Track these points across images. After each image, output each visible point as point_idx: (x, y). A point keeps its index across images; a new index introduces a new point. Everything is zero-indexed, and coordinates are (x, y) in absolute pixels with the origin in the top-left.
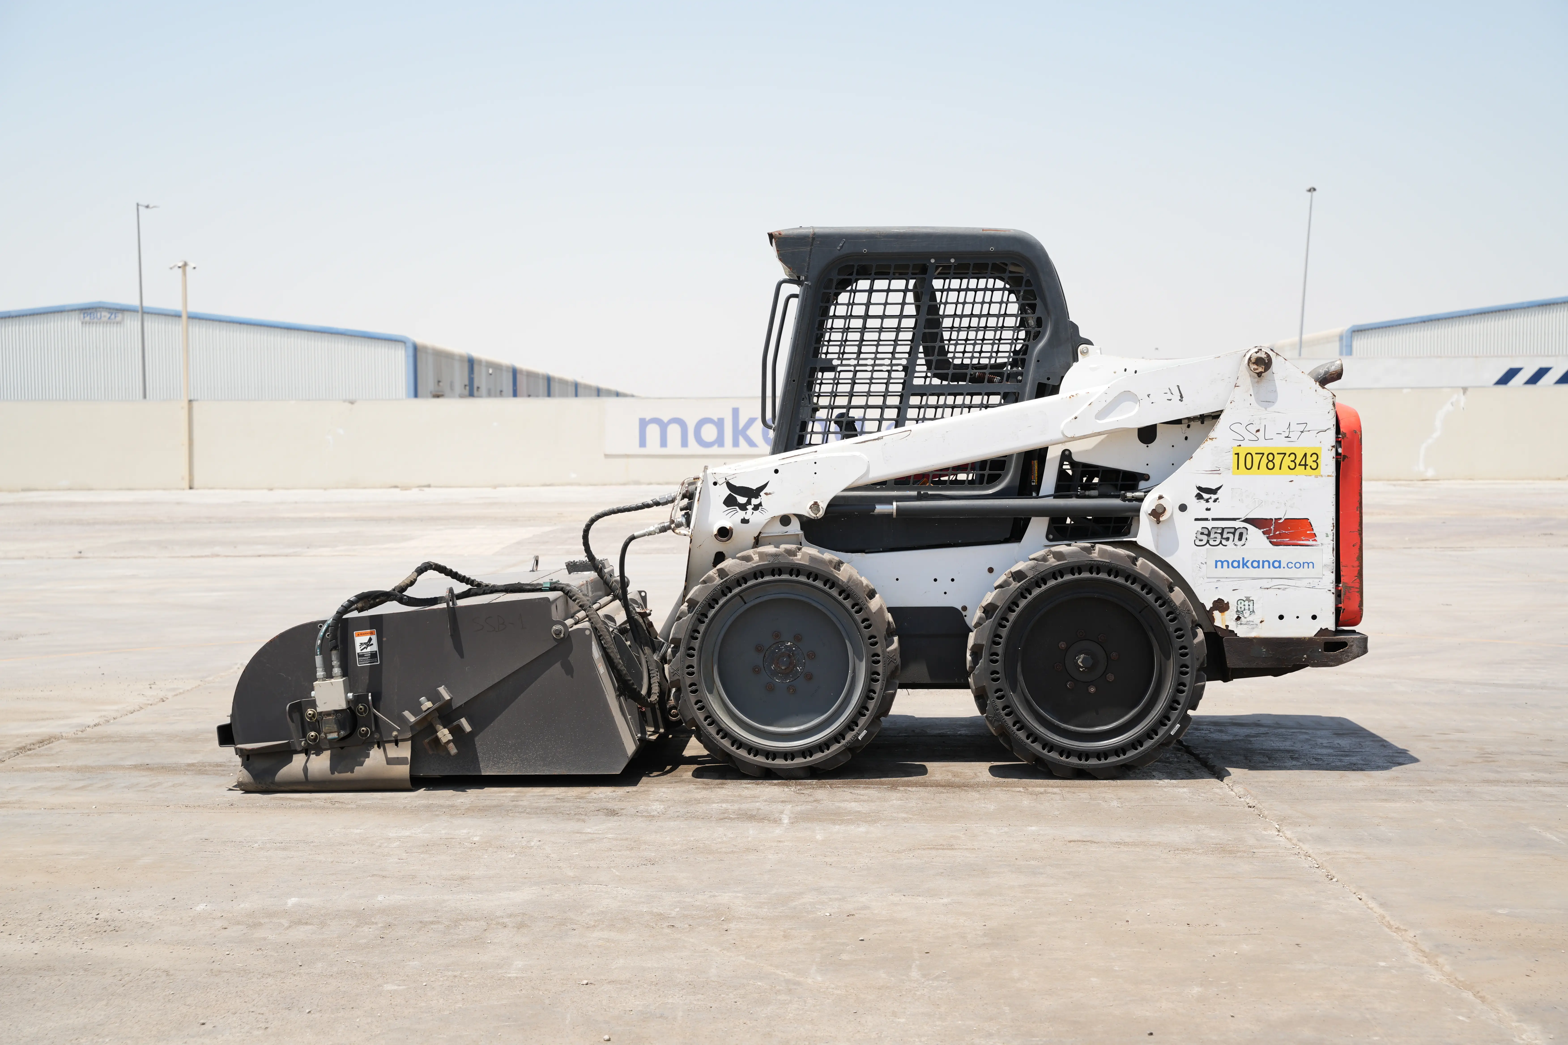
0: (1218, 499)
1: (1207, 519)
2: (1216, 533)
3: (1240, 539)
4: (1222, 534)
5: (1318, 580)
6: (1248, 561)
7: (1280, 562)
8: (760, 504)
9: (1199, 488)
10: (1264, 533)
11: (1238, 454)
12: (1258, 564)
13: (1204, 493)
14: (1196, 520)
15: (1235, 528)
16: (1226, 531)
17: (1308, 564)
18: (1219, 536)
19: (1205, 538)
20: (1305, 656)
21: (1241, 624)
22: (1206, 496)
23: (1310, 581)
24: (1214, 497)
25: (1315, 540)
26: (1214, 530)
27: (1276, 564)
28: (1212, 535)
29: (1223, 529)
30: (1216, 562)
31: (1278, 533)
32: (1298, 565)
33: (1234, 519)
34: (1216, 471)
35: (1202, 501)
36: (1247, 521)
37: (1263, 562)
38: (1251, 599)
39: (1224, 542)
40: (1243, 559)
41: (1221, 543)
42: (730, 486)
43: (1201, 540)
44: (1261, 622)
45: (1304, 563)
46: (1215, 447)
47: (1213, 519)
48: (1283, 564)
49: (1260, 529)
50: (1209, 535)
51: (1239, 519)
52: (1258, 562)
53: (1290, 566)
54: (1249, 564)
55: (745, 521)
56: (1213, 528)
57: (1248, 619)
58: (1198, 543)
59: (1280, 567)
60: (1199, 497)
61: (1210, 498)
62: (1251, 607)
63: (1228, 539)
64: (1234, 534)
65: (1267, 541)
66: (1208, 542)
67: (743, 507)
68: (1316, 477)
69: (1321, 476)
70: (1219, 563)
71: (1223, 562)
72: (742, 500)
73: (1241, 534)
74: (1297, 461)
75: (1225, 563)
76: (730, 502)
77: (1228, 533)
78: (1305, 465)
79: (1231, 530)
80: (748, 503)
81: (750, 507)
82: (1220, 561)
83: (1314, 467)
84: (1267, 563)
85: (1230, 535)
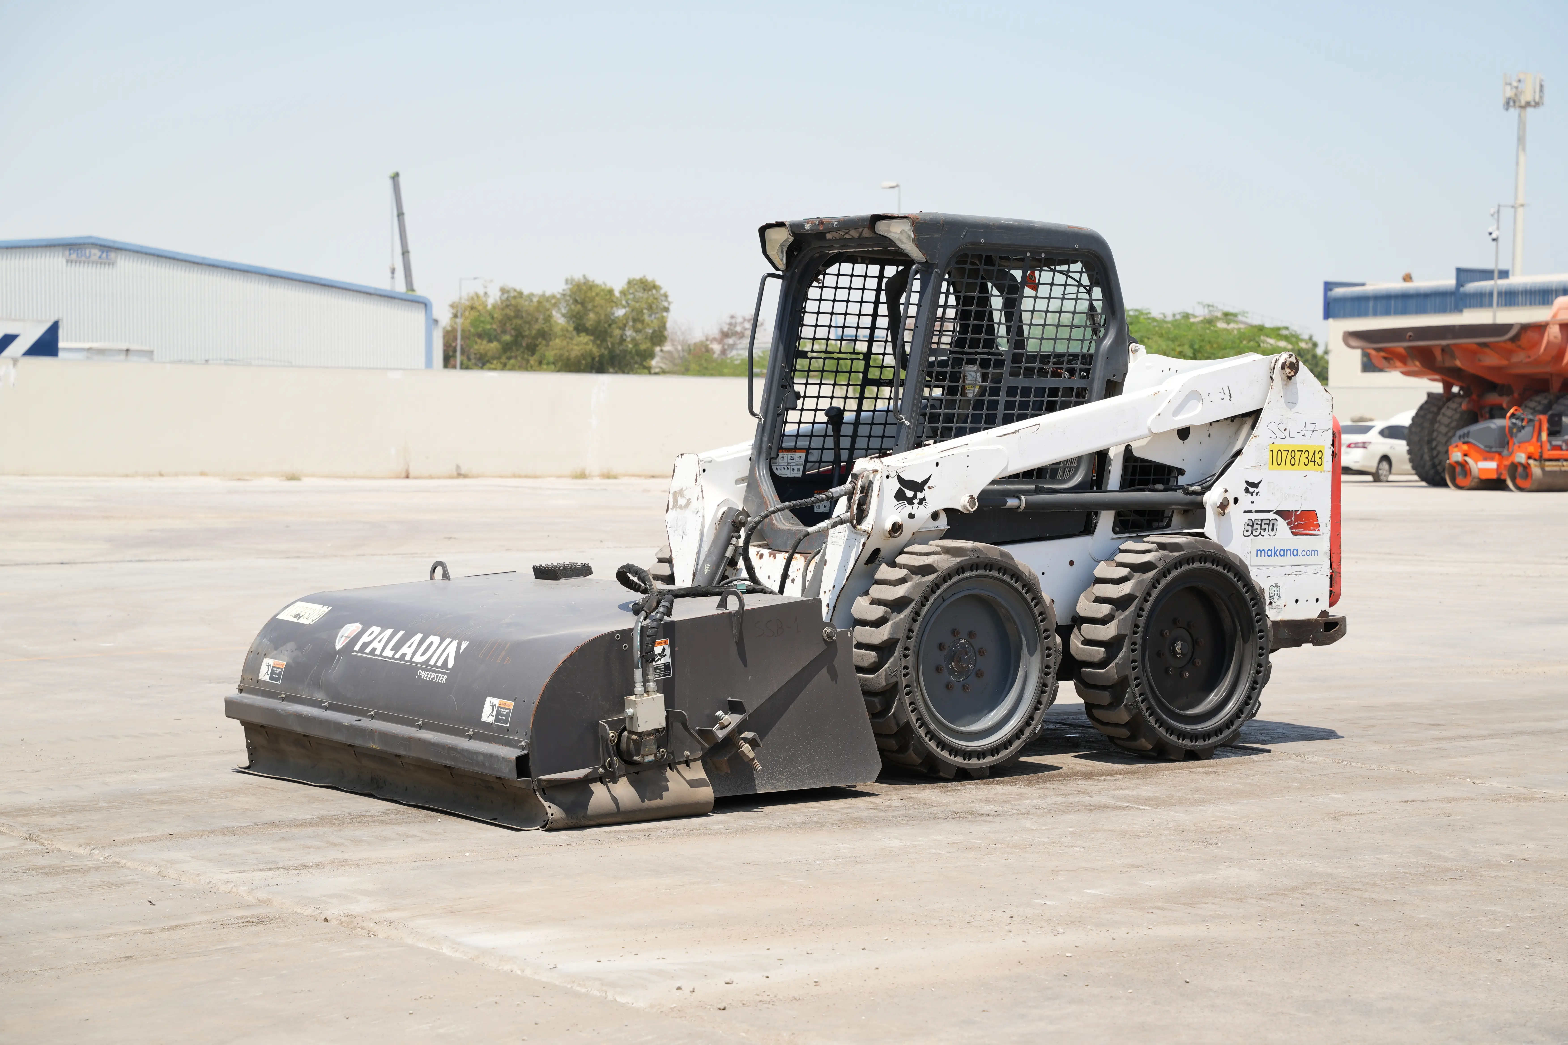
0: (1259, 492)
1: (1251, 512)
2: (1257, 524)
3: (1273, 530)
4: (1261, 525)
5: (1320, 566)
6: (1277, 550)
7: (1297, 550)
8: (924, 499)
9: (1247, 483)
10: (1288, 524)
11: (1272, 451)
12: (1284, 553)
13: (1251, 486)
14: (1245, 512)
15: (1269, 519)
16: (1264, 522)
17: (1314, 551)
18: (1259, 527)
19: (1250, 528)
20: (1311, 636)
21: (1272, 608)
22: (1251, 490)
23: (1315, 567)
24: (1256, 490)
25: (1319, 530)
26: (1256, 522)
27: (1294, 553)
28: (1255, 527)
29: (1262, 520)
30: (1257, 551)
31: (1296, 524)
32: (1308, 553)
33: (1269, 511)
34: (1258, 467)
35: (1248, 494)
36: (1278, 513)
37: (1287, 550)
38: (1278, 585)
39: (1263, 533)
40: (1274, 547)
41: (1260, 533)
42: (900, 479)
43: (1247, 531)
44: (1285, 606)
45: (1312, 551)
46: (1258, 444)
47: (1256, 512)
48: (1299, 553)
49: (1285, 520)
50: (1252, 526)
51: (1272, 511)
52: (1284, 550)
54: (1278, 553)
55: (911, 516)
56: (1255, 519)
57: (1277, 604)
58: (1245, 532)
59: (1297, 555)
60: (1247, 490)
61: (1254, 492)
62: (1278, 592)
63: (1264, 530)
64: (1268, 524)
65: (1289, 531)
66: (1252, 533)
67: (910, 502)
68: (1321, 472)
69: (1324, 471)
70: (1259, 552)
71: (1261, 551)
72: (909, 494)
73: (1273, 525)
74: (1310, 458)
75: (1263, 552)
76: (900, 496)
77: (1265, 524)
78: (1315, 461)
79: (1267, 522)
80: (915, 497)
81: (916, 501)
82: (1260, 550)
83: (1320, 464)
84: (1289, 552)
85: (1266, 526)
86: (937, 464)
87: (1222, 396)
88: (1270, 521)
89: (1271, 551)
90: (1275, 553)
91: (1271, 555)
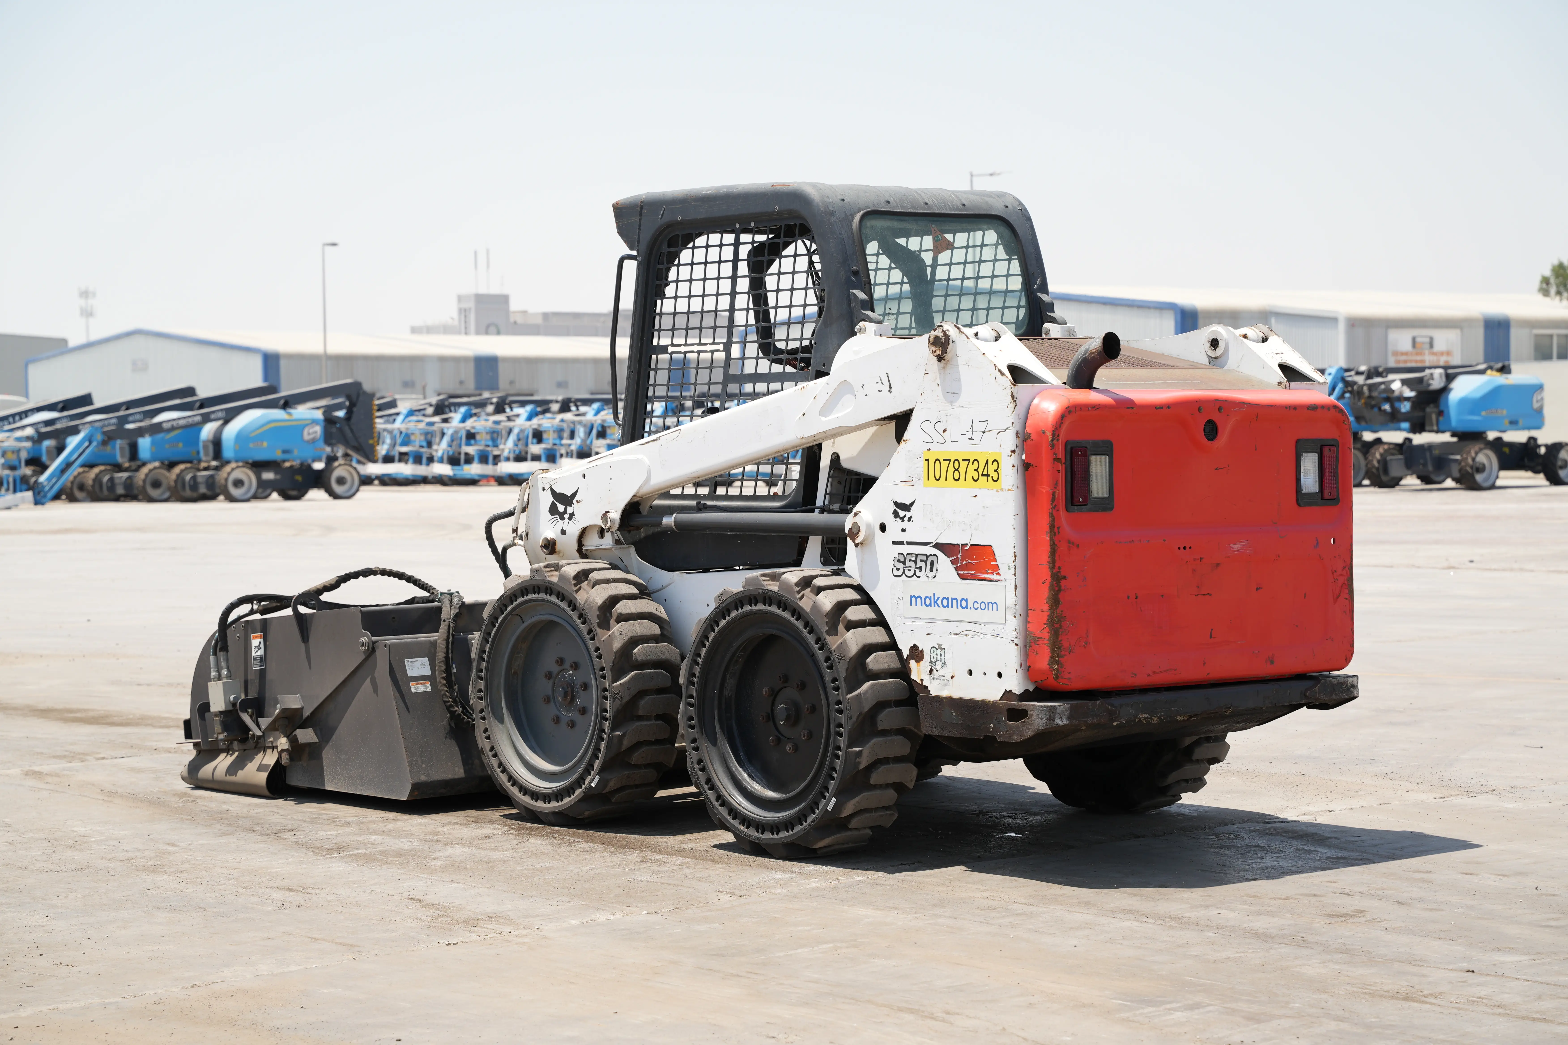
0: (911, 517)
1: (901, 543)
2: (910, 560)
3: (931, 570)
4: (915, 562)
5: (1001, 626)
6: (939, 598)
7: (966, 600)
8: (573, 514)
9: (896, 503)
10: (952, 562)
11: (927, 460)
12: (948, 602)
13: (902, 508)
14: (894, 543)
15: (926, 555)
16: (919, 558)
17: (993, 604)
18: (912, 564)
19: (901, 566)
20: (992, 725)
21: (934, 679)
22: (901, 513)
23: (994, 627)
24: (908, 514)
25: (998, 574)
26: (909, 557)
27: (963, 603)
28: (908, 564)
29: (917, 555)
30: (911, 597)
31: (964, 563)
32: (983, 606)
33: (926, 544)
34: (909, 482)
35: (898, 519)
36: (938, 546)
37: (952, 599)
38: (943, 647)
39: (918, 572)
40: (934, 594)
41: (915, 574)
43: (898, 569)
44: (953, 677)
45: (988, 603)
46: (909, 451)
47: (909, 543)
48: (970, 605)
49: (949, 557)
50: (904, 563)
51: (930, 543)
52: (947, 599)
53: (976, 606)
54: (939, 602)
55: (563, 532)
56: (908, 554)
57: (940, 673)
58: (895, 572)
59: (966, 607)
60: (895, 514)
61: (905, 516)
62: (943, 657)
63: (920, 569)
64: (926, 562)
65: (955, 573)
66: (904, 572)
67: (562, 516)
68: (998, 491)
69: (1002, 490)
70: (914, 599)
71: (916, 598)
72: (561, 508)
73: (932, 563)
74: (980, 470)
75: (919, 599)
76: (553, 510)
77: (921, 561)
78: (988, 475)
79: (924, 558)
80: (565, 511)
81: (566, 516)
82: (914, 596)
83: (995, 479)
84: (955, 602)
85: (923, 564)
86: (584, 476)
87: (880, 387)
88: (928, 557)
89: (930, 598)
90: (935, 602)
91: (930, 605)
